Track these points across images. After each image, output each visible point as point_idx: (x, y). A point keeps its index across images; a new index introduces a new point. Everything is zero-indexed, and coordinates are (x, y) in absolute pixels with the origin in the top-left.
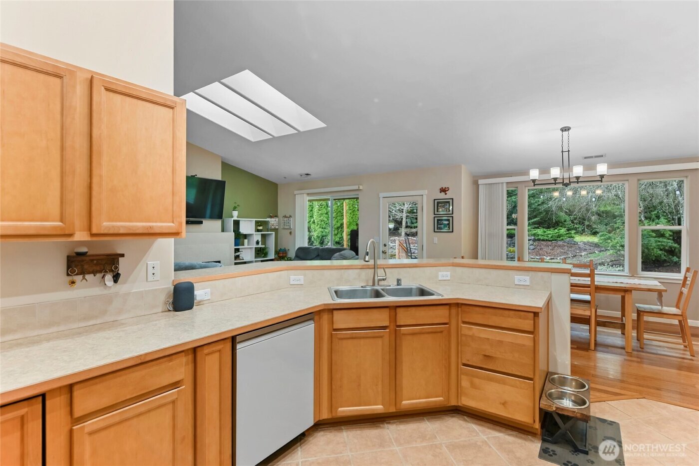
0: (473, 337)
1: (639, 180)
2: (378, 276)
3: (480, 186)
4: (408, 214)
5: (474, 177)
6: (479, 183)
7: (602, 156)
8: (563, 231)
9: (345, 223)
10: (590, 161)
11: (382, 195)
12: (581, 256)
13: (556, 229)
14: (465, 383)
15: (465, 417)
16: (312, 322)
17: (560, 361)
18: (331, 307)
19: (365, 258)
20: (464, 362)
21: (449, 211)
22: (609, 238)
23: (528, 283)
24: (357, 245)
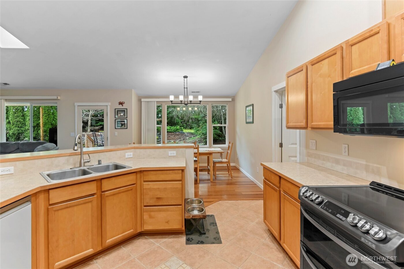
0: (150, 189)
1: (212, 104)
2: (84, 160)
3: (142, 103)
4: (92, 118)
5: (139, 97)
6: (142, 101)
7: (199, 92)
8: (178, 127)
9: (41, 123)
10: (196, 93)
11: (76, 104)
12: (186, 139)
13: (175, 126)
14: (146, 216)
15: (146, 237)
16: (29, 203)
17: (190, 192)
18: (48, 188)
19: (74, 148)
20: (145, 205)
21: (125, 116)
22: (198, 130)
23: (175, 155)
24: (55, 139)
